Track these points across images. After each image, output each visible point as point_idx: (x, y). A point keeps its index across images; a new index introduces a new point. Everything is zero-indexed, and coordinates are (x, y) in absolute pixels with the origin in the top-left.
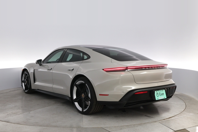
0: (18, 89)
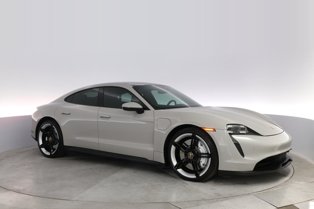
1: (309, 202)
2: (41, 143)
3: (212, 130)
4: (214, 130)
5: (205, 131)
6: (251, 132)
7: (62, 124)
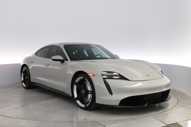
0: (15, 84)
1: (188, 121)
2: (23, 79)
3: (93, 75)
4: (94, 75)
5: (89, 76)
6: (122, 78)
7: (30, 68)
